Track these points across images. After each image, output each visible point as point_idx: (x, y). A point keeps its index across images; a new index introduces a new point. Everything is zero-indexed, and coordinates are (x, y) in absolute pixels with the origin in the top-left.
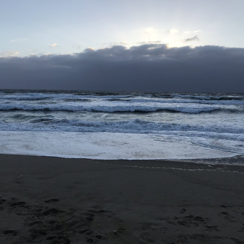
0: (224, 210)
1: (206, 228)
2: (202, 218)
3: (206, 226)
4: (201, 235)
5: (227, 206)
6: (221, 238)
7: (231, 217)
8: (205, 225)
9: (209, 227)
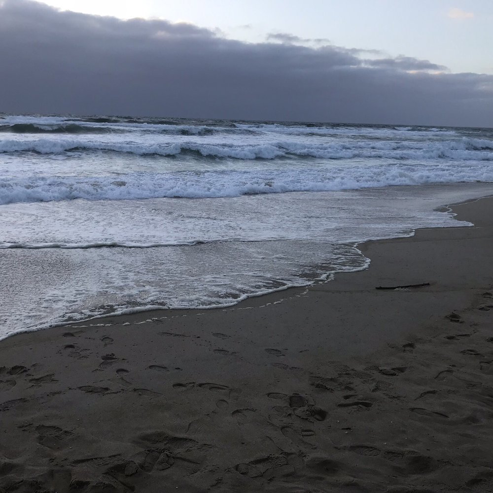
0: (69, 341)
1: (30, 384)
2: (22, 367)
3: (31, 380)
4: (19, 400)
5: (76, 332)
6: (59, 393)
7: (82, 350)
8: (31, 378)
9: (37, 380)
